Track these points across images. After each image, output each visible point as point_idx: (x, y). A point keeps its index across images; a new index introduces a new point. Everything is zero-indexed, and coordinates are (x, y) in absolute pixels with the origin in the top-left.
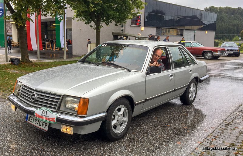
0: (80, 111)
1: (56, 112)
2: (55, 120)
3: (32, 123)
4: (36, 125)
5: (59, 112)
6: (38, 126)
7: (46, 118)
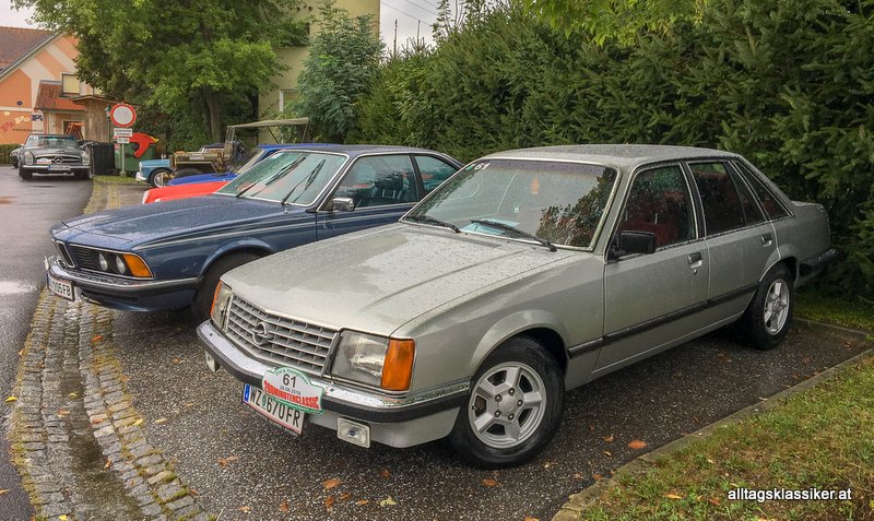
0: (388, 379)
1: (321, 379)
2: (318, 403)
3: (259, 408)
4: (270, 415)
5: (328, 381)
6: (276, 417)
7: (295, 398)
